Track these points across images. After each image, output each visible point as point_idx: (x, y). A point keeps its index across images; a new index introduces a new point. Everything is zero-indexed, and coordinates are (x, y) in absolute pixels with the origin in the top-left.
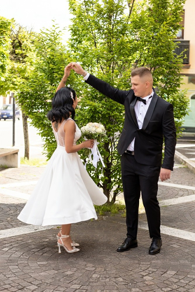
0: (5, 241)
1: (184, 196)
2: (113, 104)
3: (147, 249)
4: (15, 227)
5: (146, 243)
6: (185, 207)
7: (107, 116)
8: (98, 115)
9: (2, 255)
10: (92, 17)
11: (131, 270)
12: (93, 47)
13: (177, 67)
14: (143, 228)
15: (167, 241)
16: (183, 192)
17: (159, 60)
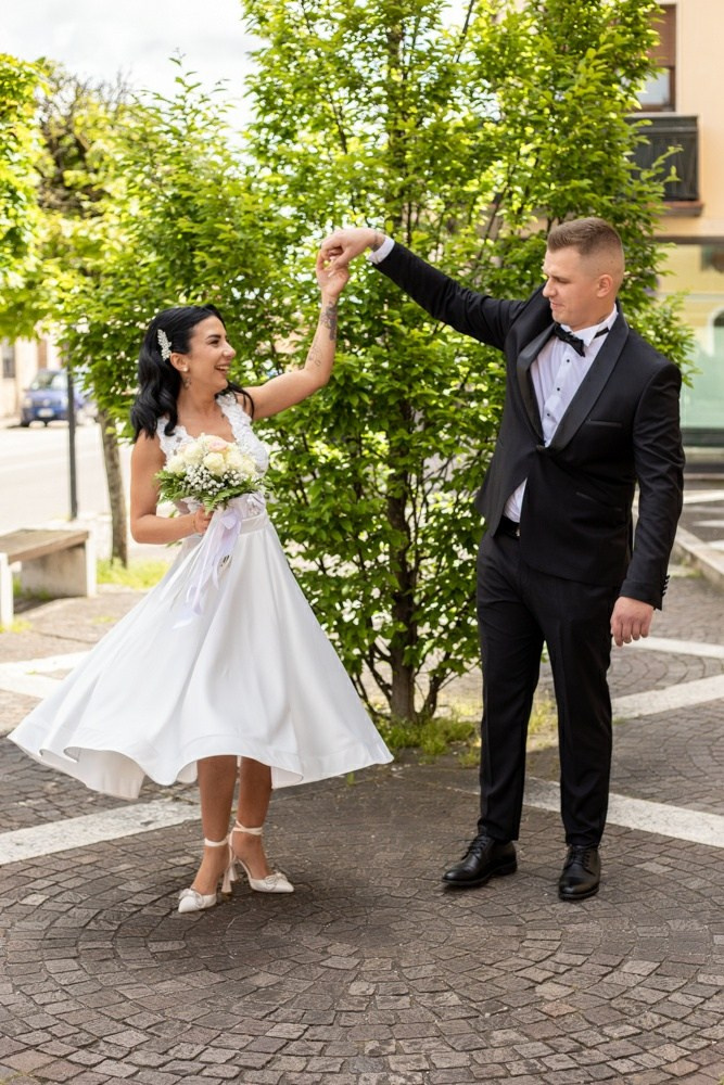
0: (35, 869)
1: (687, 682)
2: (412, 355)
3: (550, 883)
4: (70, 817)
5: (546, 859)
6: (693, 723)
7: (392, 402)
8: (361, 400)
9: (23, 923)
10: (326, 43)
11: (489, 963)
12: (336, 149)
13: (644, 215)
14: (537, 805)
15: (622, 851)
16: (686, 665)
17: (573, 190)
